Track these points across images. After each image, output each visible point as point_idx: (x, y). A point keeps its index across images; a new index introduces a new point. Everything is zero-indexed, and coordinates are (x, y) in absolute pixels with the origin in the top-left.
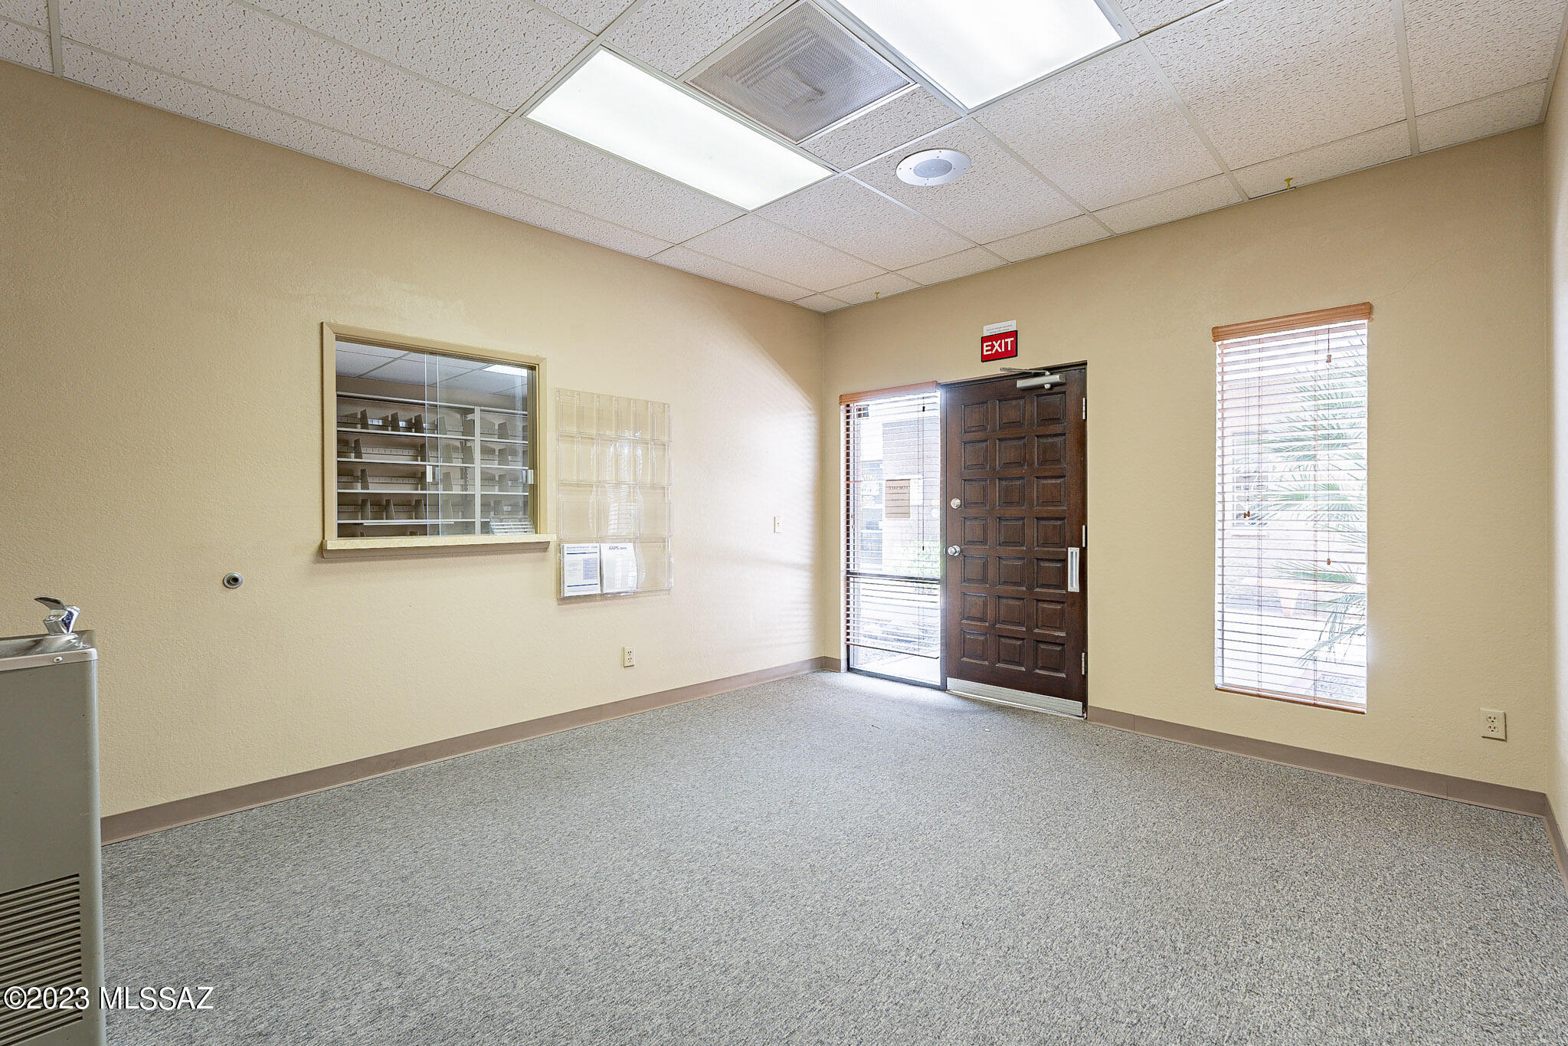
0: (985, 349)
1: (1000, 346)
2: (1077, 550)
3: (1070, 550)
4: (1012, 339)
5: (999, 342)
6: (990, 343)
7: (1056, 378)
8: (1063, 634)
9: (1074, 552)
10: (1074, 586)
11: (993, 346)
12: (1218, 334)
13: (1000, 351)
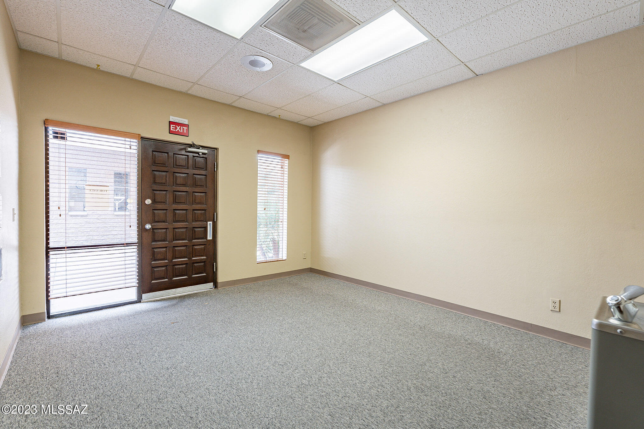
0: (172, 128)
1: (180, 129)
2: (211, 222)
3: (209, 223)
4: (187, 128)
5: (180, 127)
6: (175, 126)
7: (206, 151)
8: (205, 257)
9: (210, 224)
10: (210, 237)
11: (176, 128)
12: (259, 152)
13: (180, 131)
